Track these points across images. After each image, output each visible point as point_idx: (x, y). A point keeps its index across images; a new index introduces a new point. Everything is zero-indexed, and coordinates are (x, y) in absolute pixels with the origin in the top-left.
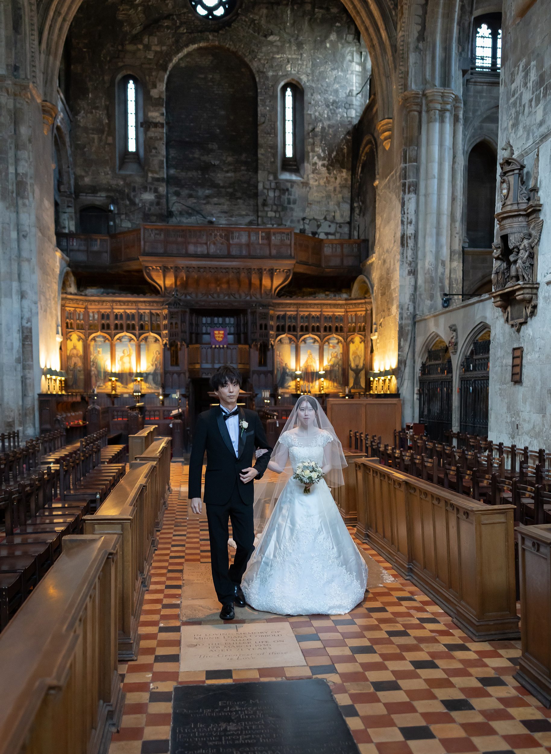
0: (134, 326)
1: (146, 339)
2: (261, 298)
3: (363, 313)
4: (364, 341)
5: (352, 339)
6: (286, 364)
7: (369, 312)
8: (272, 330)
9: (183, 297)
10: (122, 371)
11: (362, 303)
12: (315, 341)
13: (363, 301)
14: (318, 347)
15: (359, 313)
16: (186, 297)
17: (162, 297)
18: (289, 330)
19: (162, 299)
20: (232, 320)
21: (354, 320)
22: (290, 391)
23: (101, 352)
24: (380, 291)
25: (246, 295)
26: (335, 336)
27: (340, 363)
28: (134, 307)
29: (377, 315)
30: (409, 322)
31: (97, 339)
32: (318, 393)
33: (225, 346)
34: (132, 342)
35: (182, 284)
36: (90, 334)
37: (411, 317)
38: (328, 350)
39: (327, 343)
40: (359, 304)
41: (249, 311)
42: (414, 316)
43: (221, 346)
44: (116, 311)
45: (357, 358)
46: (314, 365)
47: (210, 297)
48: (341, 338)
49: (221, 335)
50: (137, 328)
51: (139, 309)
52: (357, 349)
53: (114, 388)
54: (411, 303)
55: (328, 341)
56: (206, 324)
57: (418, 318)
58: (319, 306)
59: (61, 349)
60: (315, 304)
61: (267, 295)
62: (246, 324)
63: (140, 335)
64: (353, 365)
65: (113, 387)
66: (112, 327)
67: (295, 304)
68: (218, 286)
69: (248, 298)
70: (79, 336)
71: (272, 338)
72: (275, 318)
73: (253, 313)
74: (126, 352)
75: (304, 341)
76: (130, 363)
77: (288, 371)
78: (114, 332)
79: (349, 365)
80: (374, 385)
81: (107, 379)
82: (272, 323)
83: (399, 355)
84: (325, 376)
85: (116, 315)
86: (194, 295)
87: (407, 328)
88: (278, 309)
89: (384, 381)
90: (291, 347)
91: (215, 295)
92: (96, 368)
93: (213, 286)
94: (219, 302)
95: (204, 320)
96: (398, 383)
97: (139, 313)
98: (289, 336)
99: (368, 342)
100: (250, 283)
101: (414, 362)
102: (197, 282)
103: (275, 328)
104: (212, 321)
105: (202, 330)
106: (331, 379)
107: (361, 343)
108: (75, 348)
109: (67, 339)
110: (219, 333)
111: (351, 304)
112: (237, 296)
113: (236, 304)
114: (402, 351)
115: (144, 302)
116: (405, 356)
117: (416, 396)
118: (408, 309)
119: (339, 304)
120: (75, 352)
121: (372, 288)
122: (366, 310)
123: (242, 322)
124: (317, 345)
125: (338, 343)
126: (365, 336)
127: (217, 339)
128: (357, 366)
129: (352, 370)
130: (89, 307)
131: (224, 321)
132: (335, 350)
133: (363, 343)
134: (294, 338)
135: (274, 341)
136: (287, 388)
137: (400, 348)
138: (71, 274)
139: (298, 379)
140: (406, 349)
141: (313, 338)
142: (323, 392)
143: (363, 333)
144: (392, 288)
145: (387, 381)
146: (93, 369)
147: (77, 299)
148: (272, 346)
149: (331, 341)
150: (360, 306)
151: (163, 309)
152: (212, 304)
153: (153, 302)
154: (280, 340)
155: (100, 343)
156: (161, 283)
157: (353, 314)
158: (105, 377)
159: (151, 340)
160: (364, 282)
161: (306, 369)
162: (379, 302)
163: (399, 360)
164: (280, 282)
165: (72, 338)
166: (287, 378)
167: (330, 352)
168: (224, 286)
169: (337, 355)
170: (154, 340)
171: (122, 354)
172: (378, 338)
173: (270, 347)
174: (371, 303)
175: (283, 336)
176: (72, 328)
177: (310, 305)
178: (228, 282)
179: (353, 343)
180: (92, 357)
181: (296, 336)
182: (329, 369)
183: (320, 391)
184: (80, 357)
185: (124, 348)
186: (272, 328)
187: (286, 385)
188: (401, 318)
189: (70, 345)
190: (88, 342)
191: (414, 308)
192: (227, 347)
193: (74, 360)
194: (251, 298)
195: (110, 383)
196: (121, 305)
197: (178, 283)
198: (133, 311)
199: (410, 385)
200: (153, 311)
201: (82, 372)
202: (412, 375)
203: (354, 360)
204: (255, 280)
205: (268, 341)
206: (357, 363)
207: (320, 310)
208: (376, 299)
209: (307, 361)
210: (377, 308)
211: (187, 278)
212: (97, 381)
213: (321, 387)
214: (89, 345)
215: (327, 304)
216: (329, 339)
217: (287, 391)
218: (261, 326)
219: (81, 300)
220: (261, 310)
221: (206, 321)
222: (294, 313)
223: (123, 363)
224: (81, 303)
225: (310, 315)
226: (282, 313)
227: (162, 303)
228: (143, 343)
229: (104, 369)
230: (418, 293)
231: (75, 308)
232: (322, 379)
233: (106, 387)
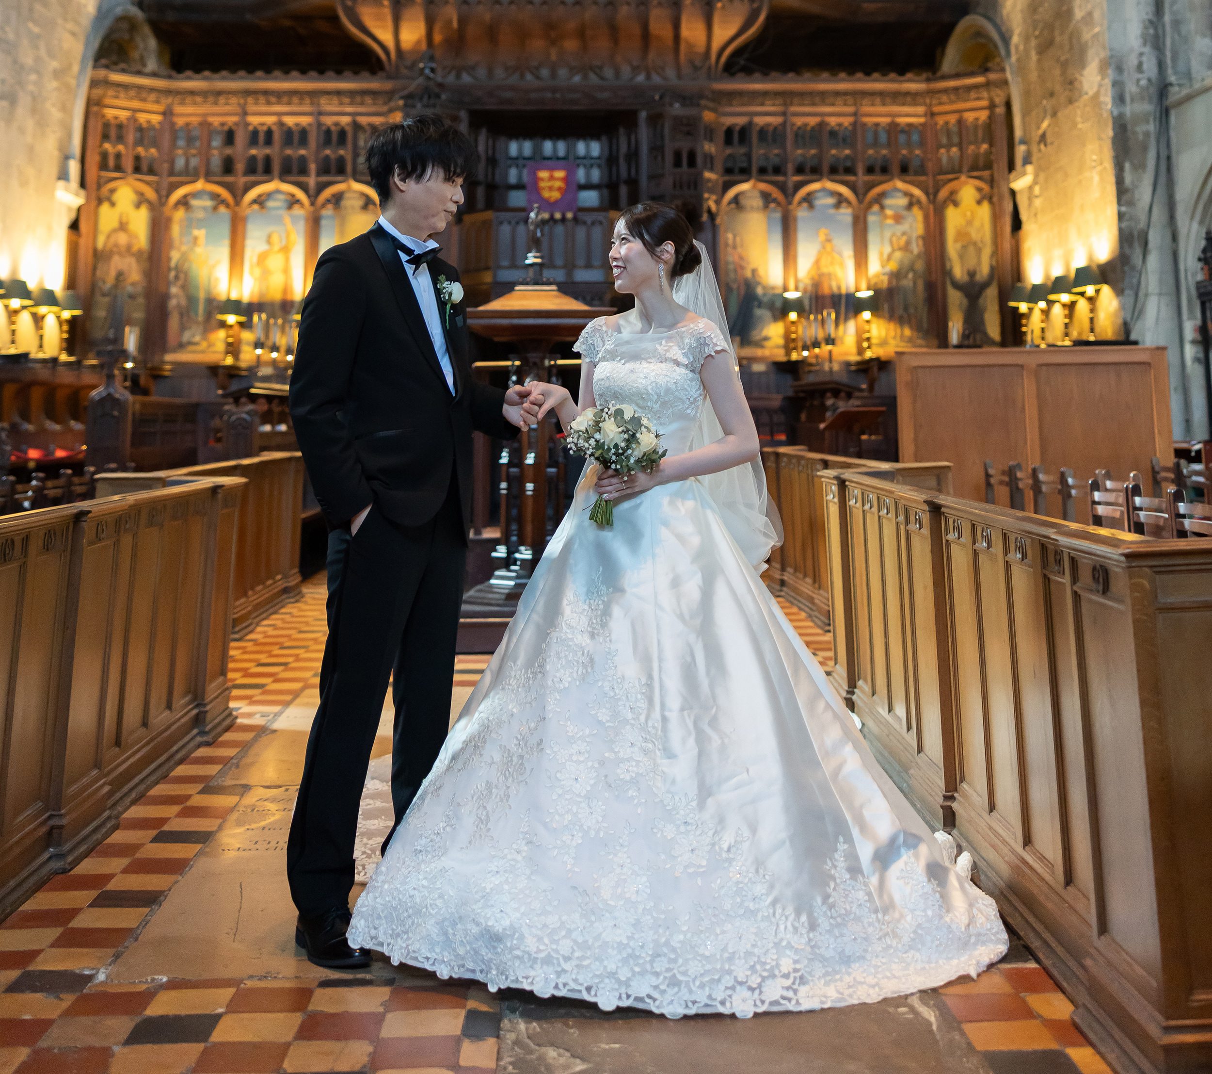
0: (303, 160)
1: (337, 199)
2: (679, 77)
3: (983, 115)
4: (990, 199)
5: (953, 193)
6: (754, 271)
7: (1000, 110)
8: (712, 169)
9: (451, 79)
10: (261, 295)
11: (976, 87)
12: (841, 201)
13: (980, 79)
14: (849, 219)
15: (970, 117)
16: (458, 76)
17: (389, 77)
18: (762, 171)
19: (388, 85)
20: (595, 148)
21: (956, 140)
22: (766, 352)
23: (202, 240)
24: (1033, 43)
25: (636, 70)
26: (900, 184)
27: (920, 266)
28: (307, 108)
29: (1025, 114)
30: (1147, 107)
31: (195, 202)
32: (854, 358)
33: (569, 215)
34: (297, 211)
35: (447, 41)
36: (173, 187)
37: (1153, 90)
38: (882, 226)
39: (876, 208)
40: (969, 88)
41: (643, 115)
42: (1163, 89)
43: (558, 216)
44: (254, 120)
45: (971, 249)
46: (839, 272)
47: (529, 77)
48: (917, 192)
49: (558, 184)
50: (313, 167)
51: (320, 114)
52: (970, 223)
53: (233, 349)
54: (1147, 49)
55: (879, 200)
56: (519, 161)
57: (1176, 93)
58: (850, 100)
59: (74, 226)
60: (837, 94)
61: (696, 68)
62: (633, 156)
63: (321, 187)
64: (959, 272)
65: (229, 345)
66: (240, 166)
67: (777, 94)
68: (553, 42)
69: (641, 78)
70: (140, 194)
71: (711, 191)
72: (720, 136)
73: (655, 120)
74: (275, 238)
75: (808, 199)
76: (286, 271)
77: (759, 291)
78: (242, 180)
79: (947, 273)
80: (1035, 322)
81: (214, 323)
82: (709, 148)
83: (1121, 216)
84: (874, 304)
85: (255, 133)
86: (482, 72)
87: (1140, 129)
88: (729, 109)
89: (1071, 307)
90: (769, 220)
91: (545, 72)
92: (184, 287)
93: (537, 44)
94: (554, 90)
95: (513, 148)
96: (1122, 307)
97: (319, 125)
98: (763, 186)
99: (1001, 198)
100: (646, 36)
101: (1175, 238)
102: (491, 33)
103: (719, 165)
104: (537, 150)
105: (506, 175)
106: (892, 316)
107: (979, 202)
108: (123, 227)
109: (100, 201)
110: (552, 178)
111: (945, 91)
112: (609, 73)
113: (606, 95)
114: (1131, 203)
115: (338, 93)
116: (1143, 218)
117: (1190, 351)
118: (1139, 68)
119: (907, 94)
120: (122, 239)
121: (1006, 41)
122: (992, 106)
123: (623, 149)
124: (846, 214)
125: (910, 206)
126: (992, 182)
127: (546, 194)
128: (972, 274)
129: (957, 286)
130: (178, 109)
131: (570, 149)
132: (900, 229)
133: (986, 206)
134: (776, 193)
135: (718, 202)
136: (759, 344)
137: (1122, 192)
138: (147, 30)
139: (793, 316)
140: (1144, 194)
141: (833, 194)
142: (868, 354)
143: (986, 174)
144: (1079, 14)
145: (1082, 306)
146: (174, 290)
147: (140, 88)
148: (712, 216)
149: (888, 202)
150: (973, 95)
151: (391, 111)
152: (533, 95)
153: (364, 93)
154: (736, 200)
155: (201, 215)
156: (386, 36)
157: (952, 119)
158: (209, 315)
159: (352, 202)
160: (979, 33)
161: (817, 285)
162: (1033, 76)
163: (1121, 231)
164: (731, 31)
165: (116, 197)
166: (758, 312)
167: (888, 234)
168: (571, 45)
169: (908, 243)
170: (360, 202)
171: (264, 247)
172: (1035, 182)
173: (705, 217)
174: (1005, 82)
175: (744, 187)
176: (118, 168)
177: (823, 97)
178: (581, 34)
179: (956, 204)
180: (175, 256)
181: (782, 187)
182: (884, 282)
183: (861, 351)
184: (139, 255)
185: (272, 228)
186: (710, 162)
187: (756, 335)
188: (1120, 99)
189: (108, 217)
190: (167, 210)
191: (1161, 65)
192: (575, 219)
193: (117, 263)
194: (648, 77)
195: (222, 334)
196: (269, 103)
197: (438, 38)
198: (305, 120)
199: (1167, 312)
200: (363, 120)
201: (141, 300)
202: (1171, 280)
203: (961, 256)
204: (660, 27)
205: (700, 200)
206: (971, 263)
207: (851, 109)
208: (1021, 69)
209: (817, 262)
210: (1027, 94)
211: (462, 21)
212: (183, 328)
213: (862, 340)
214: (169, 220)
215: (873, 94)
216: (883, 195)
217: (759, 352)
218: (678, 155)
219: (152, 90)
220: (677, 109)
221: (520, 149)
222: (776, 120)
223: (266, 273)
224: (153, 96)
225: (822, 125)
226: (741, 121)
227: (390, 95)
228: (328, 212)
229: (208, 292)
230: (1167, 18)
231: (135, 111)
232: (866, 315)
233: (211, 345)
